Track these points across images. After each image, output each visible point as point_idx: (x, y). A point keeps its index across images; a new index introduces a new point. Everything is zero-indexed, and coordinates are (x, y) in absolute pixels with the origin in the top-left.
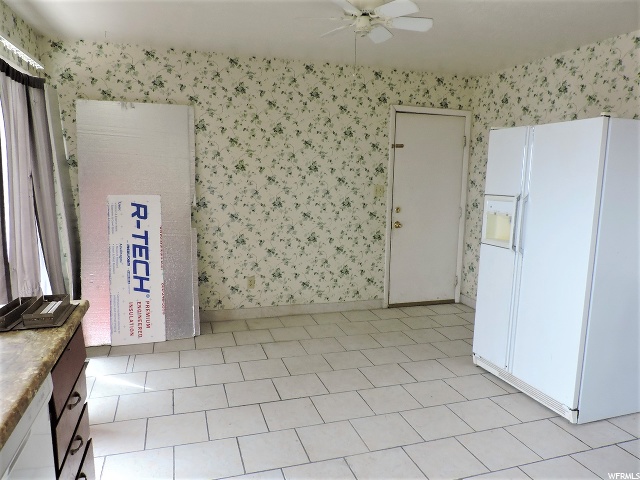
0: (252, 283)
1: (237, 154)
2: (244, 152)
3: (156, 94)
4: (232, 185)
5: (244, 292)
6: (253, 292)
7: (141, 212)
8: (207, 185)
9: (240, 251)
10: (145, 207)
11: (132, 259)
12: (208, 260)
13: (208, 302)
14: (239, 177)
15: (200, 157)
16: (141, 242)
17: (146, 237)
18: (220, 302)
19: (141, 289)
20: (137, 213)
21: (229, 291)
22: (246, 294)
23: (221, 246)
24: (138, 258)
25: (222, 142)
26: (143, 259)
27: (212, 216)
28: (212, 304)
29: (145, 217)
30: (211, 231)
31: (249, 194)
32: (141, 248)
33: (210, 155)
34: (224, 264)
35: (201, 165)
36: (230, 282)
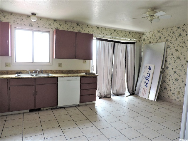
0: (179, 93)
1: (178, 54)
2: (180, 53)
3: (159, 41)
4: (175, 63)
5: (176, 95)
6: (179, 96)
7: (150, 68)
8: (169, 63)
9: (176, 83)
10: (151, 67)
11: (146, 79)
12: (167, 83)
13: (166, 95)
14: (178, 61)
15: (168, 55)
16: (148, 75)
17: (149, 74)
18: (169, 96)
19: (146, 86)
20: (149, 69)
21: (172, 94)
22: (177, 96)
23: (171, 80)
24: (147, 79)
25: (173, 51)
26: (148, 79)
27: (169, 72)
28: (167, 96)
29: (150, 70)
30: (169, 76)
31: (180, 66)
32: (148, 76)
33: (170, 55)
34: (171, 85)
35: (168, 57)
36: (172, 91)
